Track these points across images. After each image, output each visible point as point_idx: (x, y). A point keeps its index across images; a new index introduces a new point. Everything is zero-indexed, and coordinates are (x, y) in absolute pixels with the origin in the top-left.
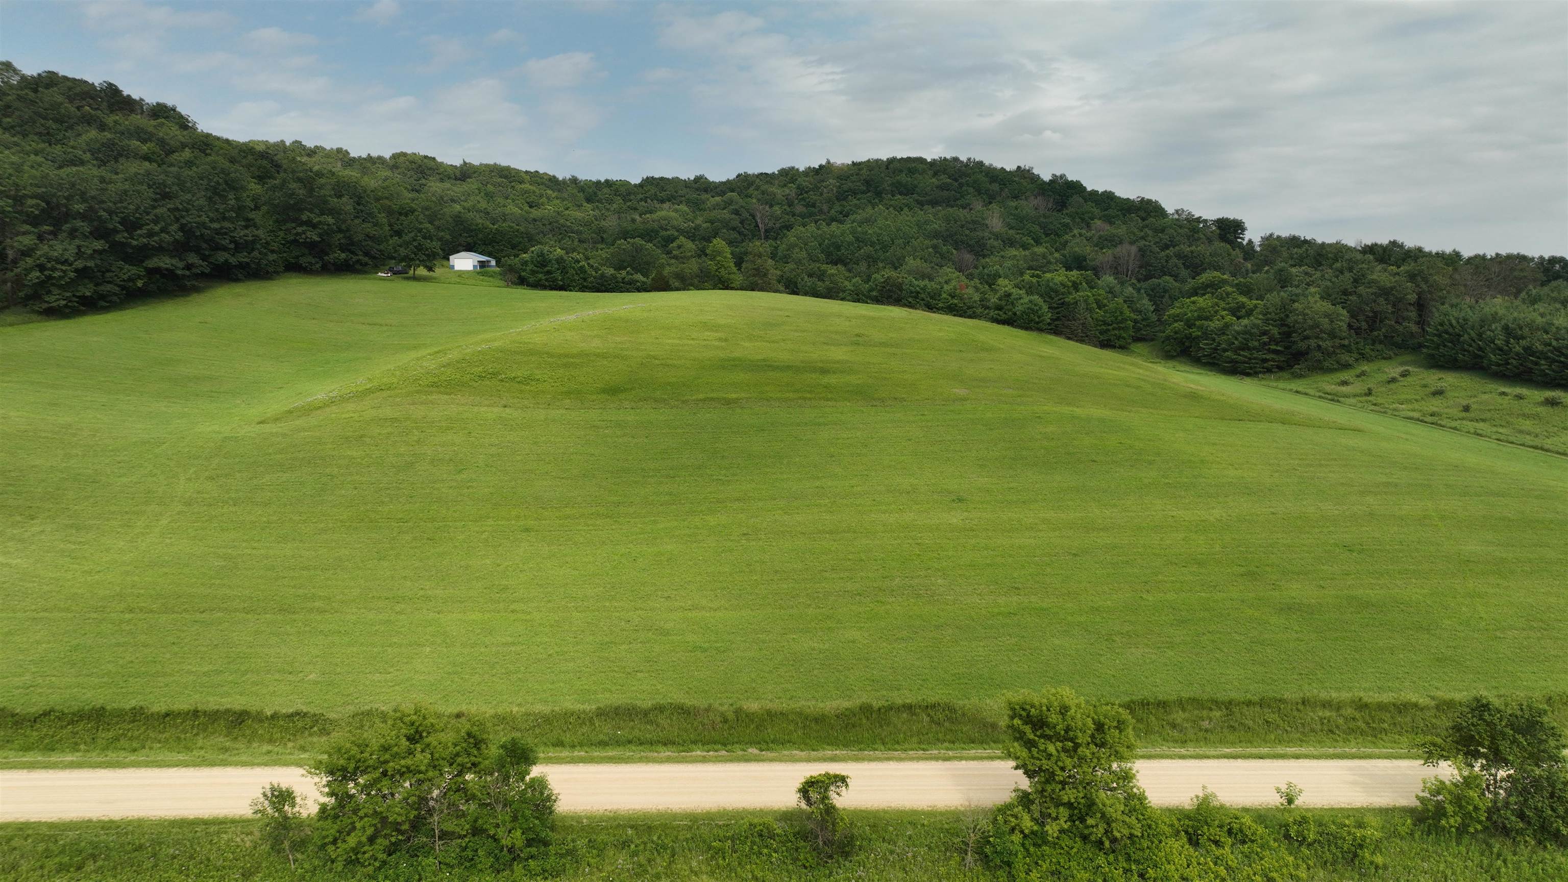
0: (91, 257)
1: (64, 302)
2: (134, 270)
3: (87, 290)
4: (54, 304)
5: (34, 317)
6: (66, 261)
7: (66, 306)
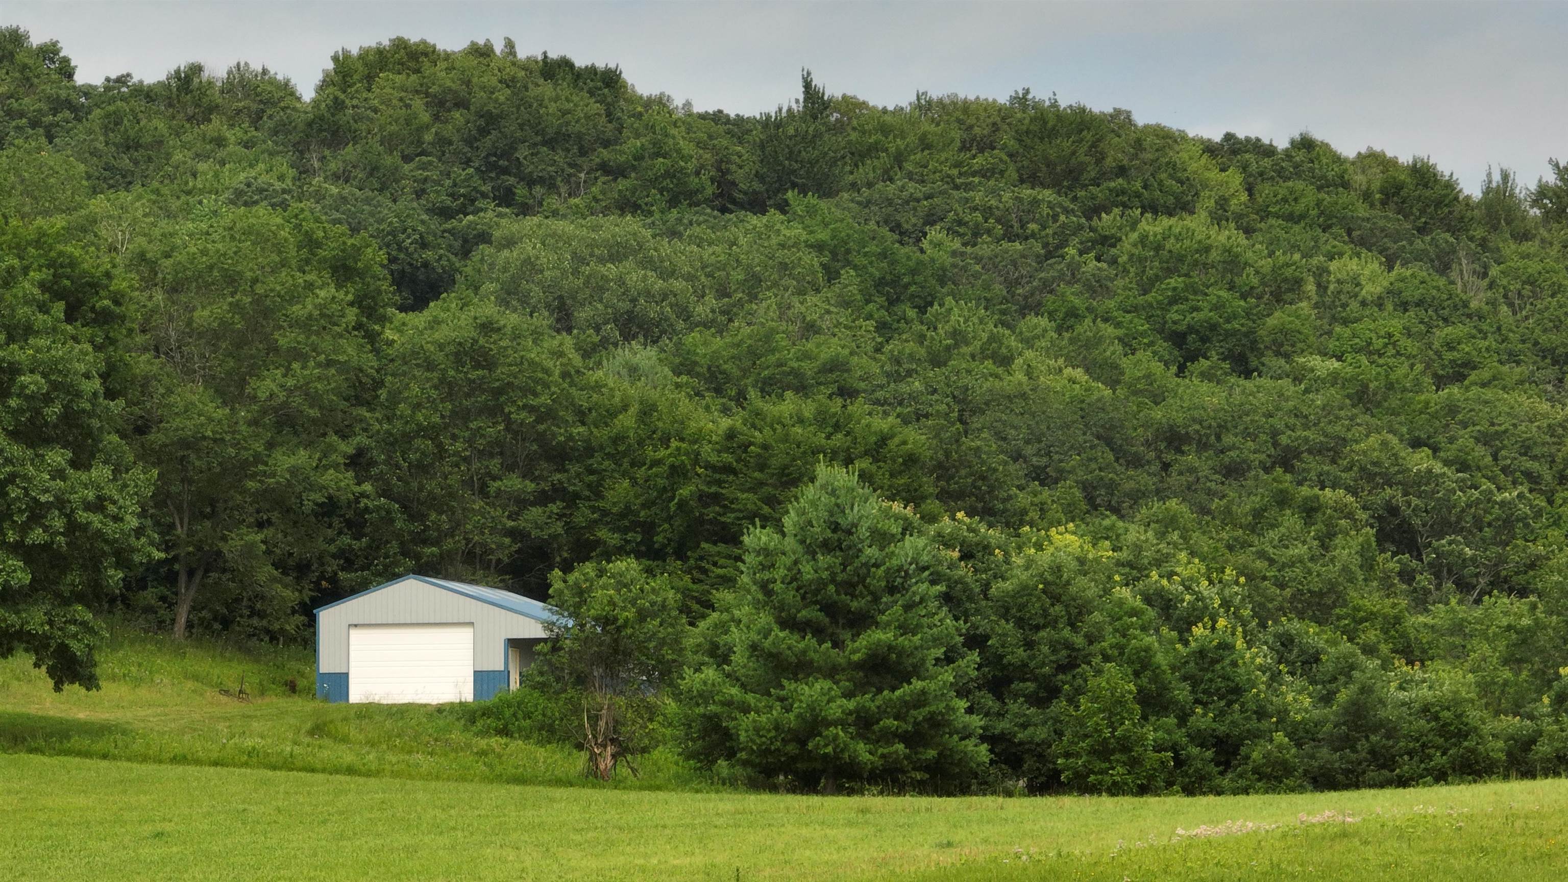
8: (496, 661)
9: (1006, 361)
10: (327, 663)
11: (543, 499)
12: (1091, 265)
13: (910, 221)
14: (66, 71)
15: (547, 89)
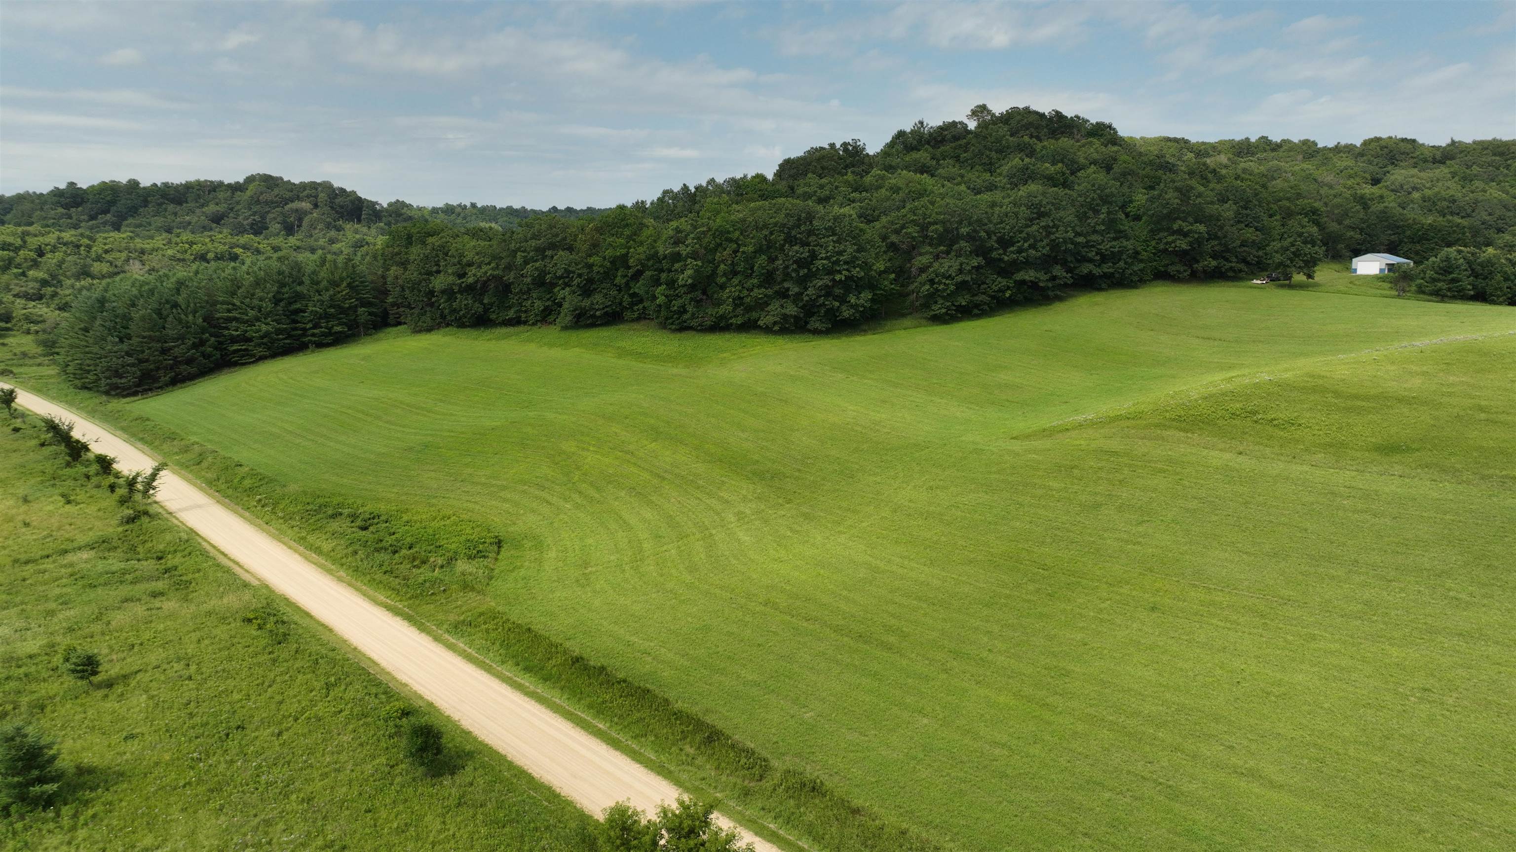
0: (970, 272)
1: (944, 311)
2: (1004, 282)
3: (963, 301)
4: (938, 312)
5: (924, 322)
6: (950, 276)
7: (946, 314)
8: (1383, 267)
9: (1485, 192)
10: (1354, 267)
11: (1394, 234)
12: (1506, 171)
13: (1470, 164)
14: (1316, 144)
15: (1402, 144)
